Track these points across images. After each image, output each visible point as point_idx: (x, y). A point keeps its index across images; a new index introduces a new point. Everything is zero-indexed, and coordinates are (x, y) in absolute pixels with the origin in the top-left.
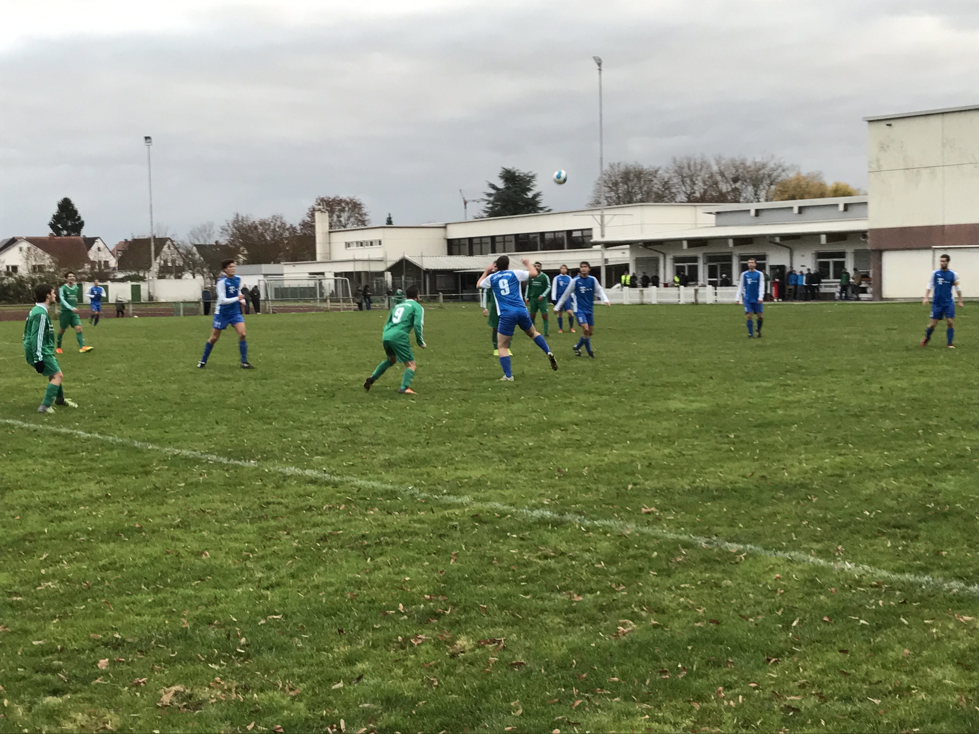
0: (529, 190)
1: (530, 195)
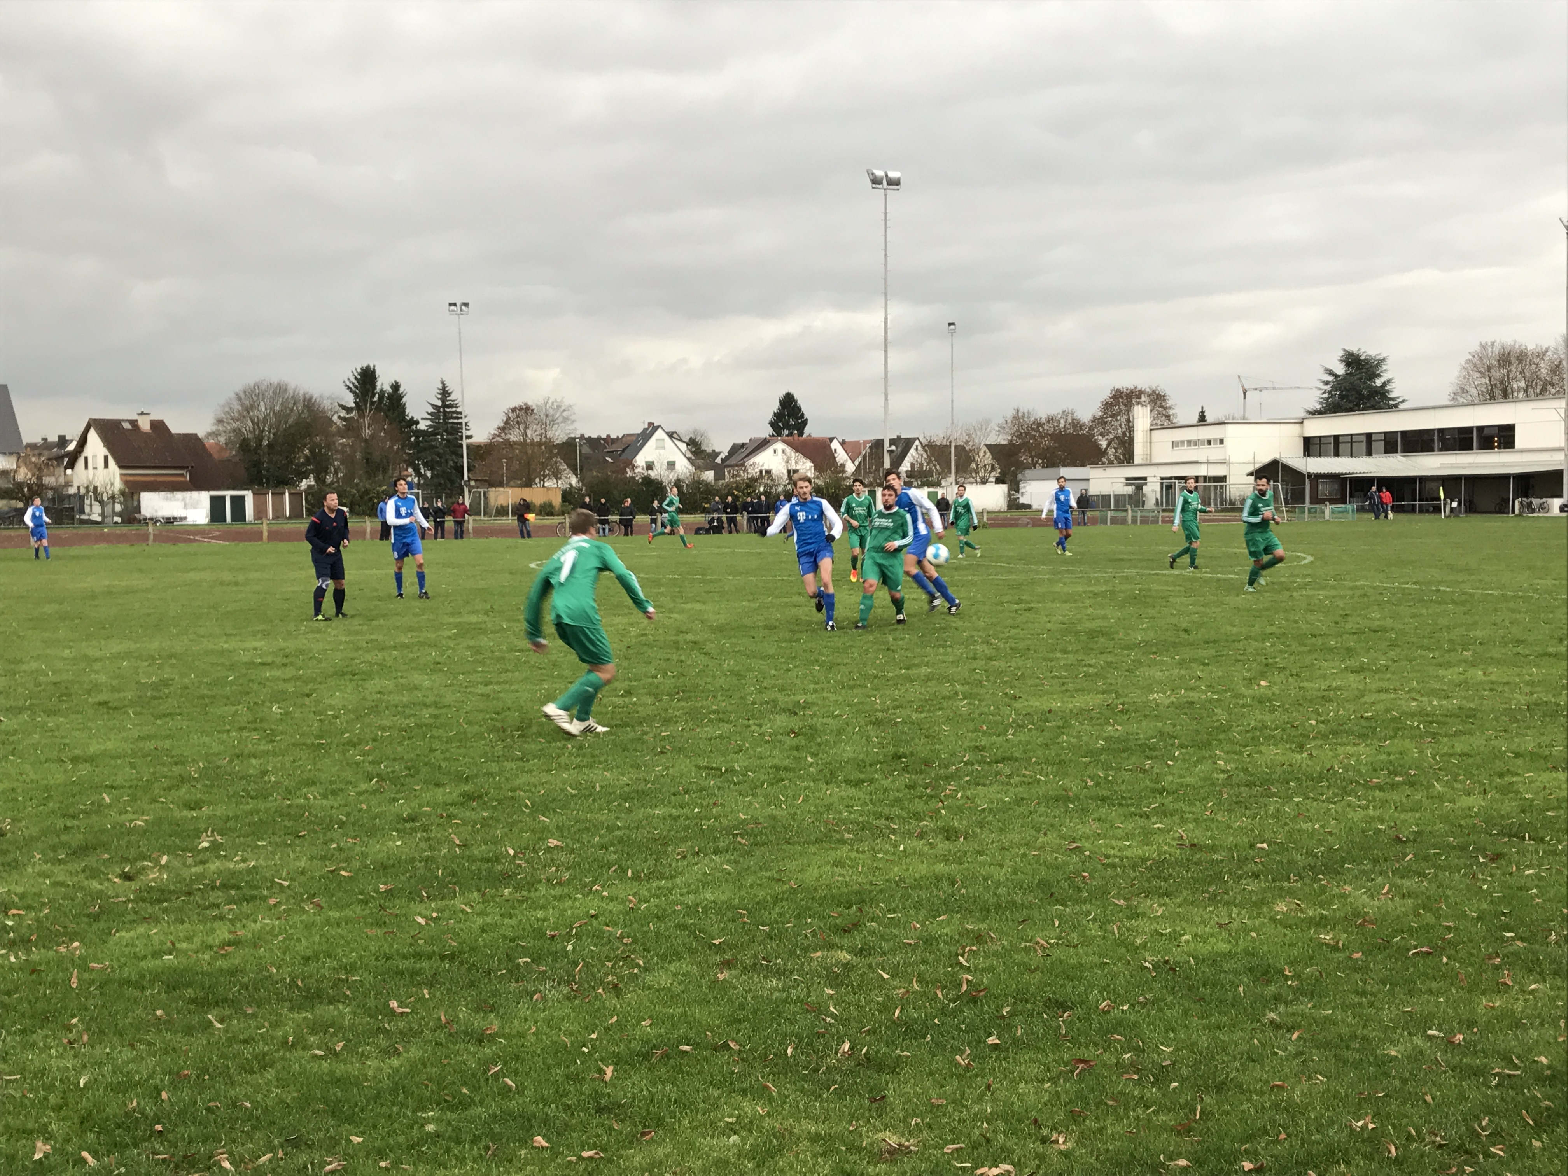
0: (1379, 376)
1: (1379, 382)
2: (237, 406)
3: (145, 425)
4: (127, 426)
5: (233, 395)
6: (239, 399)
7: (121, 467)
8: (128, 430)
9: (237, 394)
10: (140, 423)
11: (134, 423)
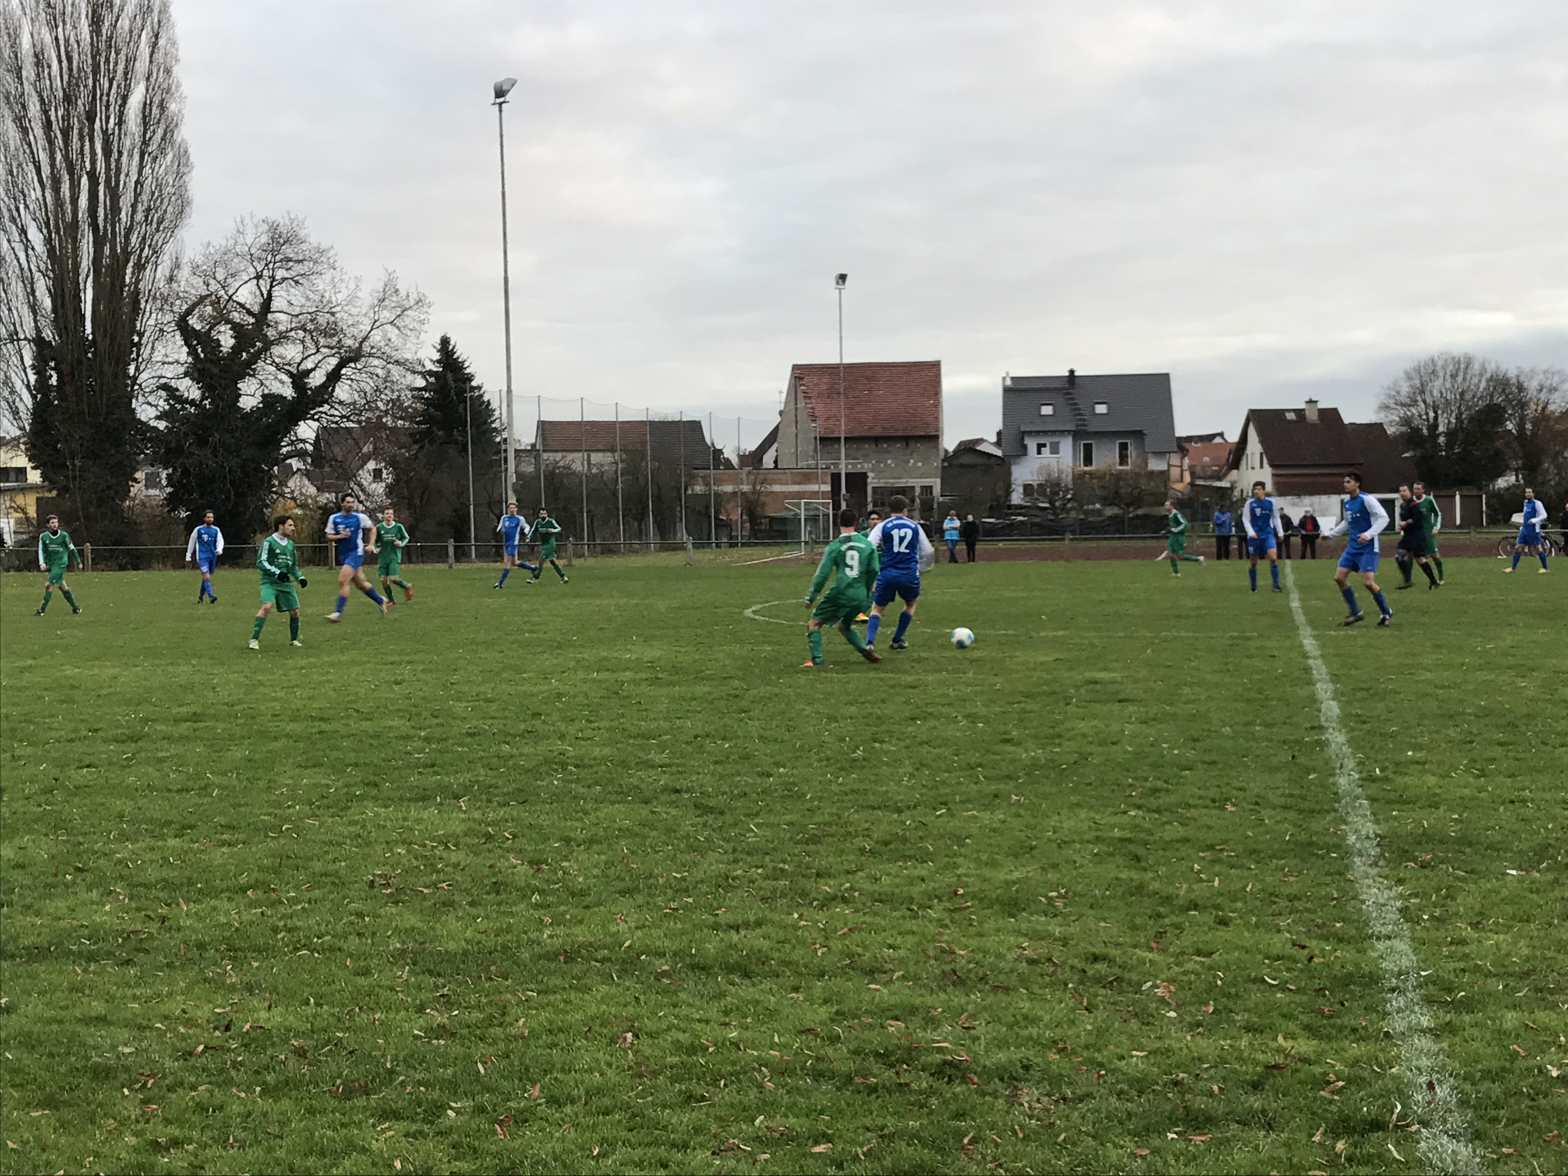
2: (1405, 389)
3: (1312, 416)
4: (1291, 416)
5: (1402, 375)
6: (1410, 378)
7: (1273, 466)
8: (1290, 421)
9: (1406, 373)
10: (1307, 413)
11: (1299, 412)
